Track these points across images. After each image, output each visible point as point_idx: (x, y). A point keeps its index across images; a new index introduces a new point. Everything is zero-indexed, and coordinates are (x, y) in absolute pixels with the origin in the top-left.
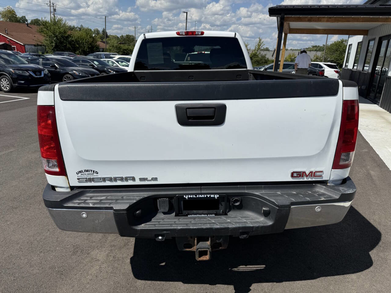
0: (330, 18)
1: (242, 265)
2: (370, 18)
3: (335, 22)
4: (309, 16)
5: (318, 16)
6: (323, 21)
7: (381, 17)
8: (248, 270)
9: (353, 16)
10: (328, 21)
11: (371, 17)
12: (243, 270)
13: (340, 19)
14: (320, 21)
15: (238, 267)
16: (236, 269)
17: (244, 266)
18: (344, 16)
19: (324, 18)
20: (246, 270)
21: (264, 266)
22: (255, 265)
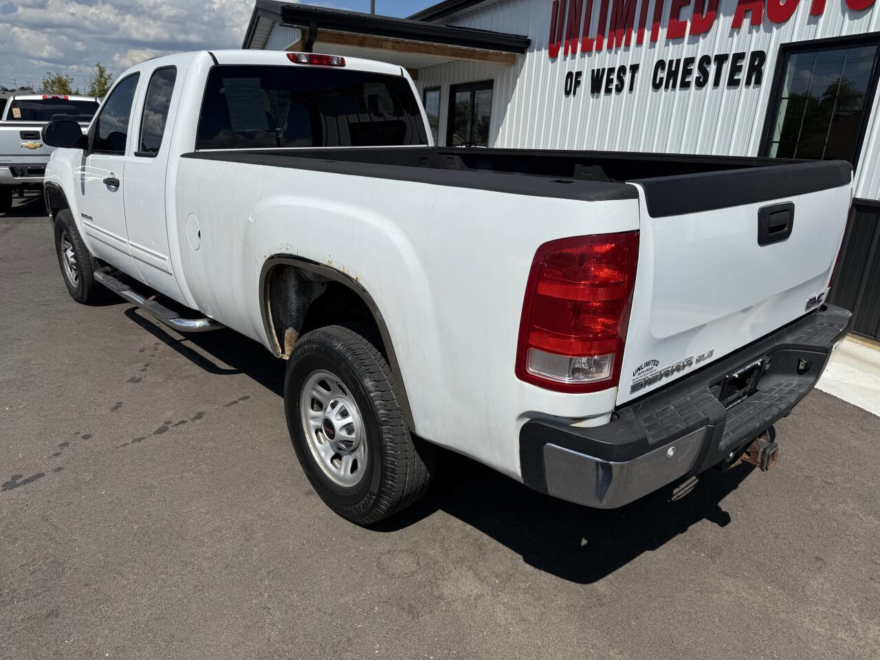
0: (398, 42)
2: (461, 49)
3: (406, 51)
4: (361, 35)
5: (376, 37)
6: (386, 48)
7: (477, 49)
9: (436, 44)
10: (394, 48)
11: (464, 48)
13: (414, 46)
14: (381, 47)
18: (421, 42)
19: (386, 40)
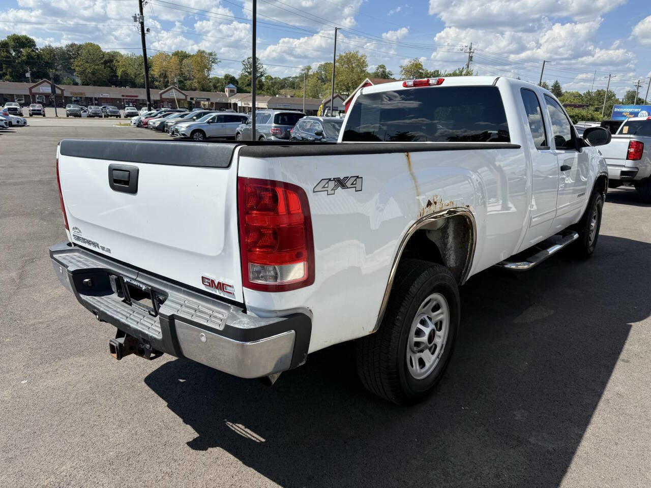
1: (243, 424)
8: (241, 432)
12: (236, 429)
15: (237, 424)
16: (231, 424)
17: (243, 427)
20: (238, 432)
21: (263, 440)
22: (256, 433)
